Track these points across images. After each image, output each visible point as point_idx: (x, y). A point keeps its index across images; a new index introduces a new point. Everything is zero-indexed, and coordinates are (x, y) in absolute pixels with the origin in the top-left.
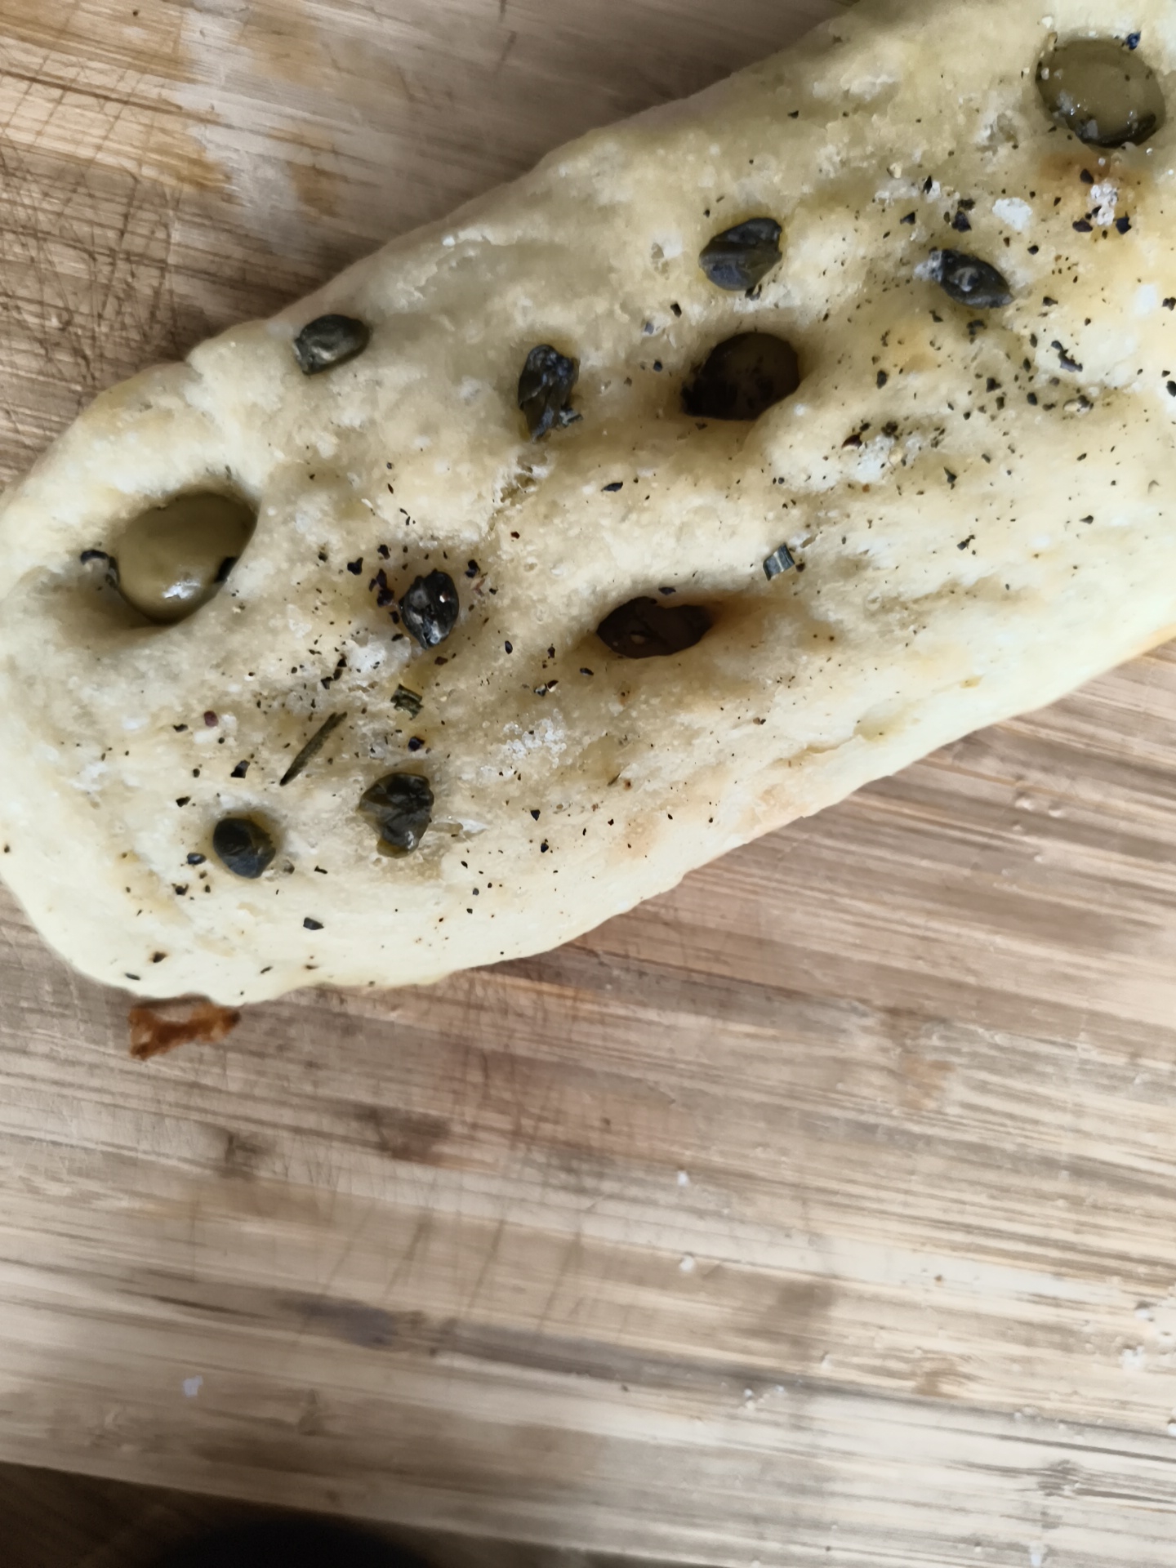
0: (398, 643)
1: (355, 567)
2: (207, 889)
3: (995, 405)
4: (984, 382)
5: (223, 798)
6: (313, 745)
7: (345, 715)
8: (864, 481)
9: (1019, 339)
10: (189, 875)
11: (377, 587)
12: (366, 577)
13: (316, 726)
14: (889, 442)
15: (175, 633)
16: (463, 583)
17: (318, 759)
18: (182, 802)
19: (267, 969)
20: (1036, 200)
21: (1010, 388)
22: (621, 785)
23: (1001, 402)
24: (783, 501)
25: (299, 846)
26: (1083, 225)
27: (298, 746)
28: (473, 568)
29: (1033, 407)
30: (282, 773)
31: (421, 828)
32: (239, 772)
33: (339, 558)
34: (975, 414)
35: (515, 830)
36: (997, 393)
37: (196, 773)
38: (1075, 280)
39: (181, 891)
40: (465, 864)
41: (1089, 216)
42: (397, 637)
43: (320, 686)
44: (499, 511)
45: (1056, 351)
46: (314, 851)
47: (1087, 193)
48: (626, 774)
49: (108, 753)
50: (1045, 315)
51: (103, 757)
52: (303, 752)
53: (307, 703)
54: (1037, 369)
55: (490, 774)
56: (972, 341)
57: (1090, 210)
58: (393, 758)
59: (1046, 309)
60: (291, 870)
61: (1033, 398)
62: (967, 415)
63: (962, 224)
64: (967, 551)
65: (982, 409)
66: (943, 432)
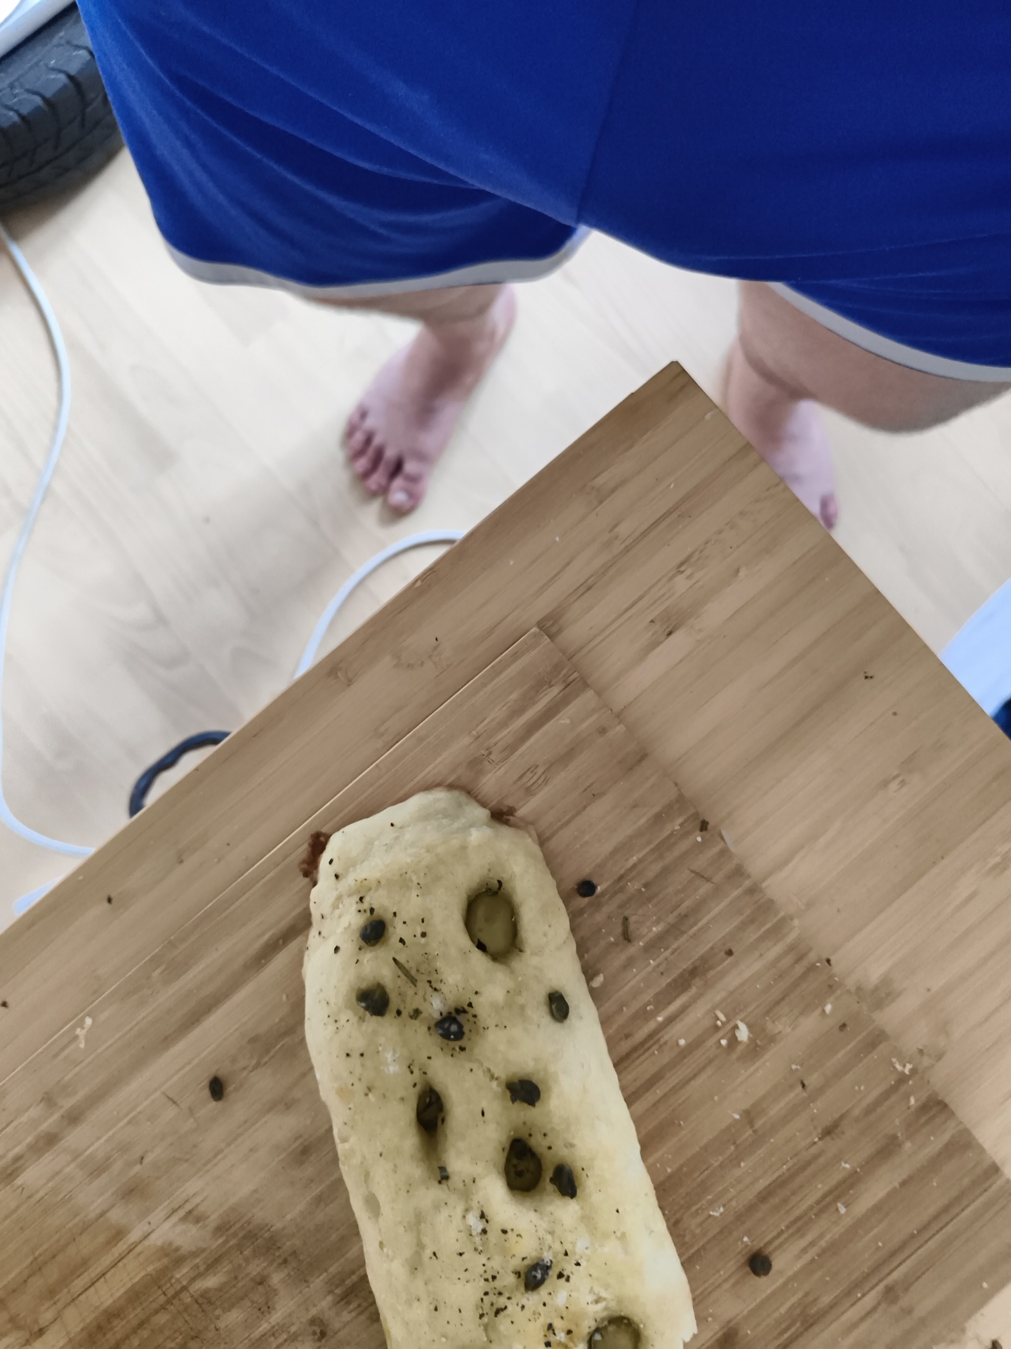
0: (439, 1014)
1: (470, 1005)
2: (359, 911)
3: (486, 1277)
4: (495, 1274)
5: (393, 928)
6: (406, 972)
7: (416, 986)
8: (467, 1217)
9: (512, 1292)
10: (366, 905)
11: (462, 1009)
12: (467, 1008)
13: (413, 972)
14: (479, 1230)
15: (461, 925)
16: (457, 1044)
17: (400, 973)
18: (395, 914)
19: (323, 917)
20: (565, 1309)
21: (492, 1284)
22: (367, 1091)
23: (486, 1280)
24: (466, 1181)
25: (368, 956)
26: (550, 1327)
27: (406, 966)
28: (462, 1049)
29: (483, 1294)
30: (397, 958)
31: (367, 1008)
32: (402, 941)
33: (474, 1000)
34: (484, 1268)
35: (359, 1044)
36: (490, 1279)
37: (405, 923)
38: (530, 1320)
39: (361, 899)
40: (348, 1021)
41: (553, 1330)
42: (441, 1014)
43: (429, 979)
44: (482, 1065)
45: (503, 1307)
46: (365, 961)
47: (563, 1331)
48: (371, 1096)
49: (419, 886)
50: (518, 1305)
51: (418, 884)
52: (405, 968)
53: (423, 972)
54: (498, 1297)
55: (382, 1040)
56: (513, 1272)
57: (556, 1332)
58: (395, 1002)
59: (520, 1305)
60: (360, 949)
61: (486, 1294)
62: (484, 1265)
63: (560, 1276)
64: (432, 1255)
65: (485, 1272)
66: (480, 1253)
